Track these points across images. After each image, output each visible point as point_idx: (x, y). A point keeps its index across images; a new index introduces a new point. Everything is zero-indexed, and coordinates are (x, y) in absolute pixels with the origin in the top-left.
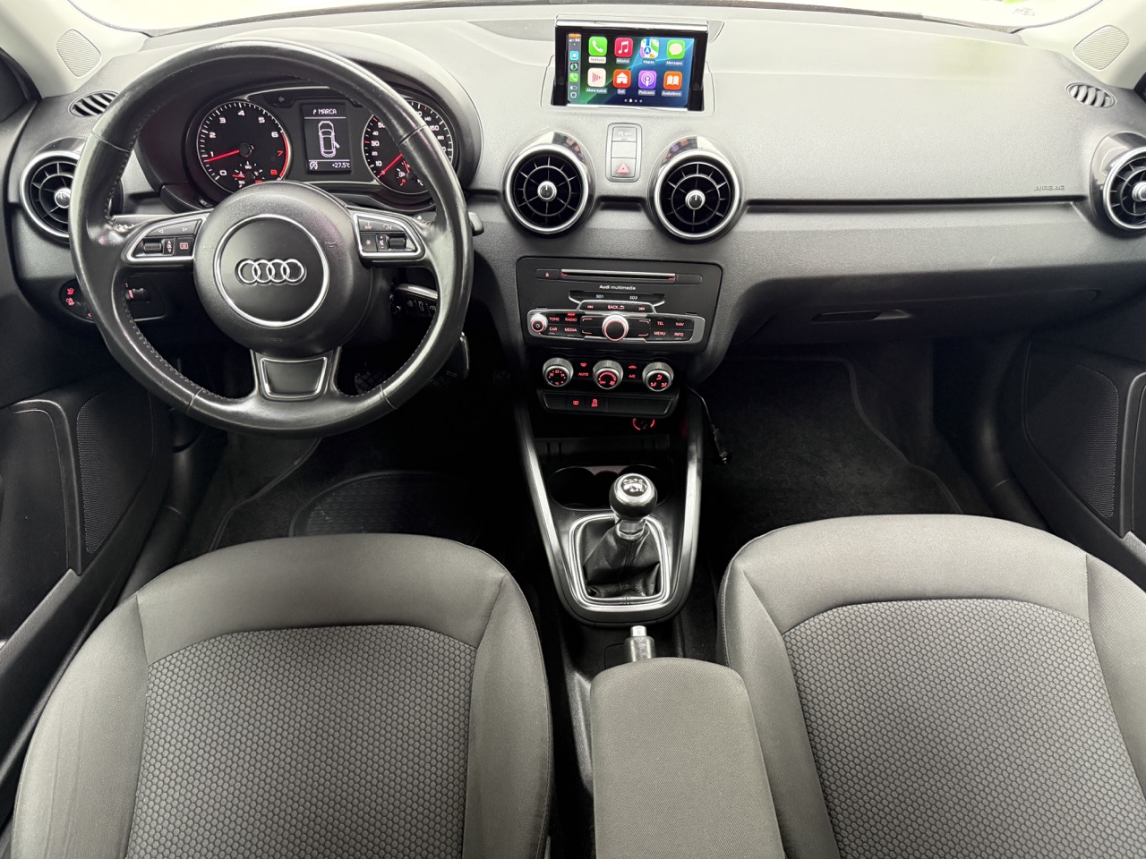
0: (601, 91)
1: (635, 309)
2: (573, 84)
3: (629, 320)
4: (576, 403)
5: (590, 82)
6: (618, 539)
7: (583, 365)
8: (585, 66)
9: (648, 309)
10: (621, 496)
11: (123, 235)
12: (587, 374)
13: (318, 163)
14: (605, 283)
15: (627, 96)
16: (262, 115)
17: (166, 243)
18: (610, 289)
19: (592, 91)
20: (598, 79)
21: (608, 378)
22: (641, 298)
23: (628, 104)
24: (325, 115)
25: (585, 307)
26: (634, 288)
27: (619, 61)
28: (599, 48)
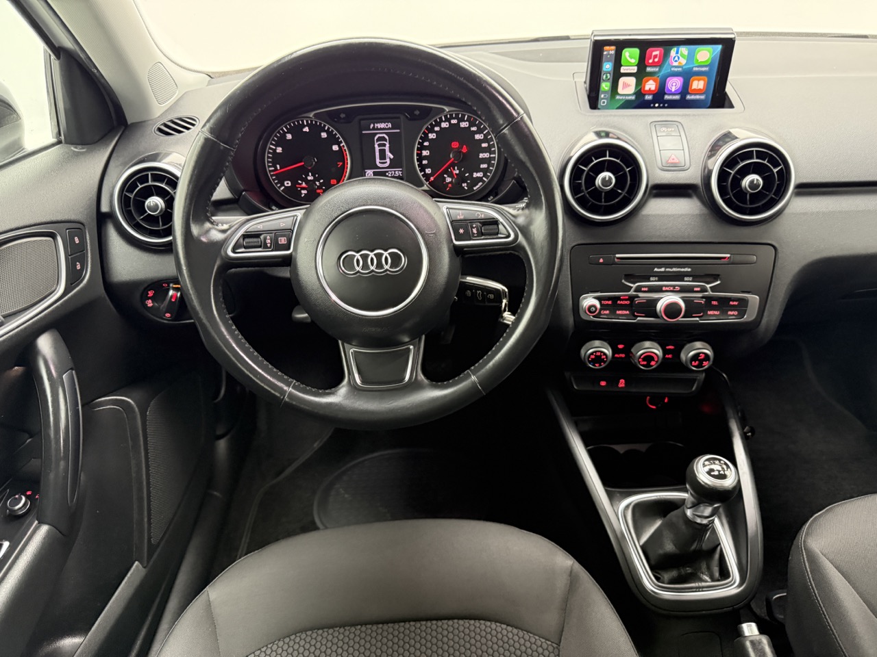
0: (630, 98)
1: (690, 289)
2: (605, 92)
3: (685, 301)
4: (603, 383)
5: (620, 90)
6: (687, 521)
7: (621, 346)
8: (617, 75)
9: (704, 290)
10: (704, 479)
11: (224, 231)
12: (626, 356)
13: (374, 172)
14: (660, 266)
15: (653, 101)
16: (325, 131)
17: (265, 239)
18: (665, 272)
19: (621, 98)
20: (627, 87)
21: (649, 358)
22: (696, 278)
23: (654, 107)
24: (381, 129)
25: (638, 289)
26: (689, 270)
27: (649, 69)
28: (631, 58)
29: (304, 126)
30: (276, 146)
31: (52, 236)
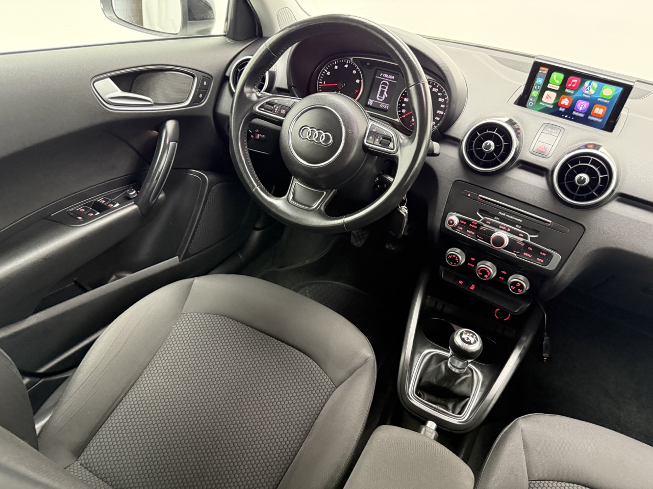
0: (549, 106)
1: (517, 234)
2: (533, 97)
3: (510, 239)
4: (461, 282)
5: (544, 99)
6: (447, 368)
7: (473, 259)
8: (544, 88)
9: (525, 237)
10: (458, 340)
11: (259, 97)
12: (473, 266)
13: (373, 102)
14: (503, 211)
15: (565, 113)
16: (355, 70)
17: (276, 107)
18: (505, 216)
19: (543, 104)
20: (550, 98)
21: (484, 272)
22: (523, 228)
23: (564, 118)
24: (386, 78)
25: (484, 221)
26: (521, 221)
27: (567, 90)
28: (557, 80)
29: (346, 64)
30: (328, 70)
31: (194, 76)
